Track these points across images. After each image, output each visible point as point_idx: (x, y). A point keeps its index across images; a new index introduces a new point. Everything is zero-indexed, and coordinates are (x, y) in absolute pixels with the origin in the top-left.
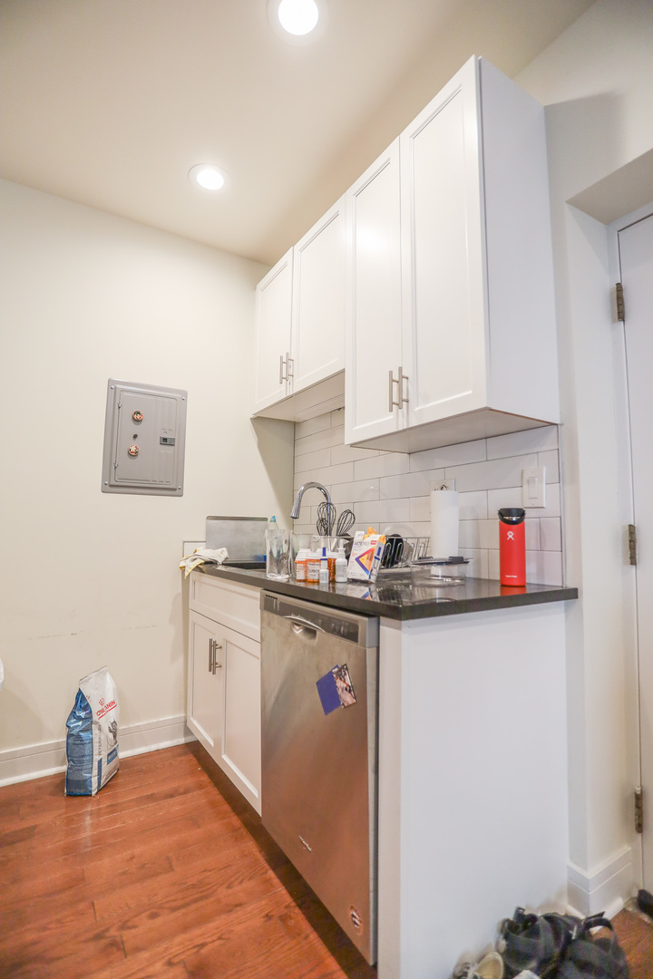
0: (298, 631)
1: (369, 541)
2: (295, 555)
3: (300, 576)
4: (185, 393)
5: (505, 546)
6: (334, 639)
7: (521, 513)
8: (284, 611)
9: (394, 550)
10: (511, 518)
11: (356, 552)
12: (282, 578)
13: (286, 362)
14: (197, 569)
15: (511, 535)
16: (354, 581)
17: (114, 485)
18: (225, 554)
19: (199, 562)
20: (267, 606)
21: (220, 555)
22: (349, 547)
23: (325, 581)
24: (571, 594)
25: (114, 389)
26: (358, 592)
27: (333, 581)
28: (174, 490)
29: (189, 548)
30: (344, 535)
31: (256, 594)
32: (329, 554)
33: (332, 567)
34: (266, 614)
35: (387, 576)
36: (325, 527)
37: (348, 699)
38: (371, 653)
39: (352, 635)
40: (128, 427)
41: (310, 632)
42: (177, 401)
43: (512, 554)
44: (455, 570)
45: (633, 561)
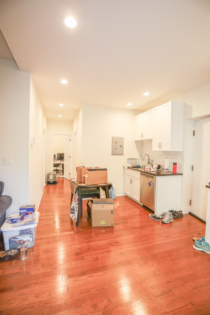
0: (146, 177)
1: (155, 166)
2: (145, 167)
3: (146, 170)
4: (123, 138)
5: (174, 168)
6: (151, 178)
7: (176, 163)
8: (144, 175)
9: (159, 167)
10: (175, 164)
11: (153, 167)
12: (143, 170)
13: (142, 134)
14: (127, 168)
15: (174, 166)
16: (153, 171)
17: (113, 154)
18: (131, 165)
19: (127, 167)
20: (141, 174)
21: (130, 166)
22: (152, 166)
23: (149, 171)
24: (182, 174)
25: (113, 138)
26: (154, 173)
27: (150, 171)
28: (122, 154)
29: (125, 164)
30: (152, 165)
31: (139, 172)
32: (150, 168)
33: (150, 169)
34: (141, 175)
35: (158, 171)
36: (149, 163)
37: (152, 184)
38: (155, 180)
39: (153, 177)
40: (115, 144)
41: (148, 177)
42: (122, 139)
43: (175, 169)
44: (167, 170)
45: (192, 170)
